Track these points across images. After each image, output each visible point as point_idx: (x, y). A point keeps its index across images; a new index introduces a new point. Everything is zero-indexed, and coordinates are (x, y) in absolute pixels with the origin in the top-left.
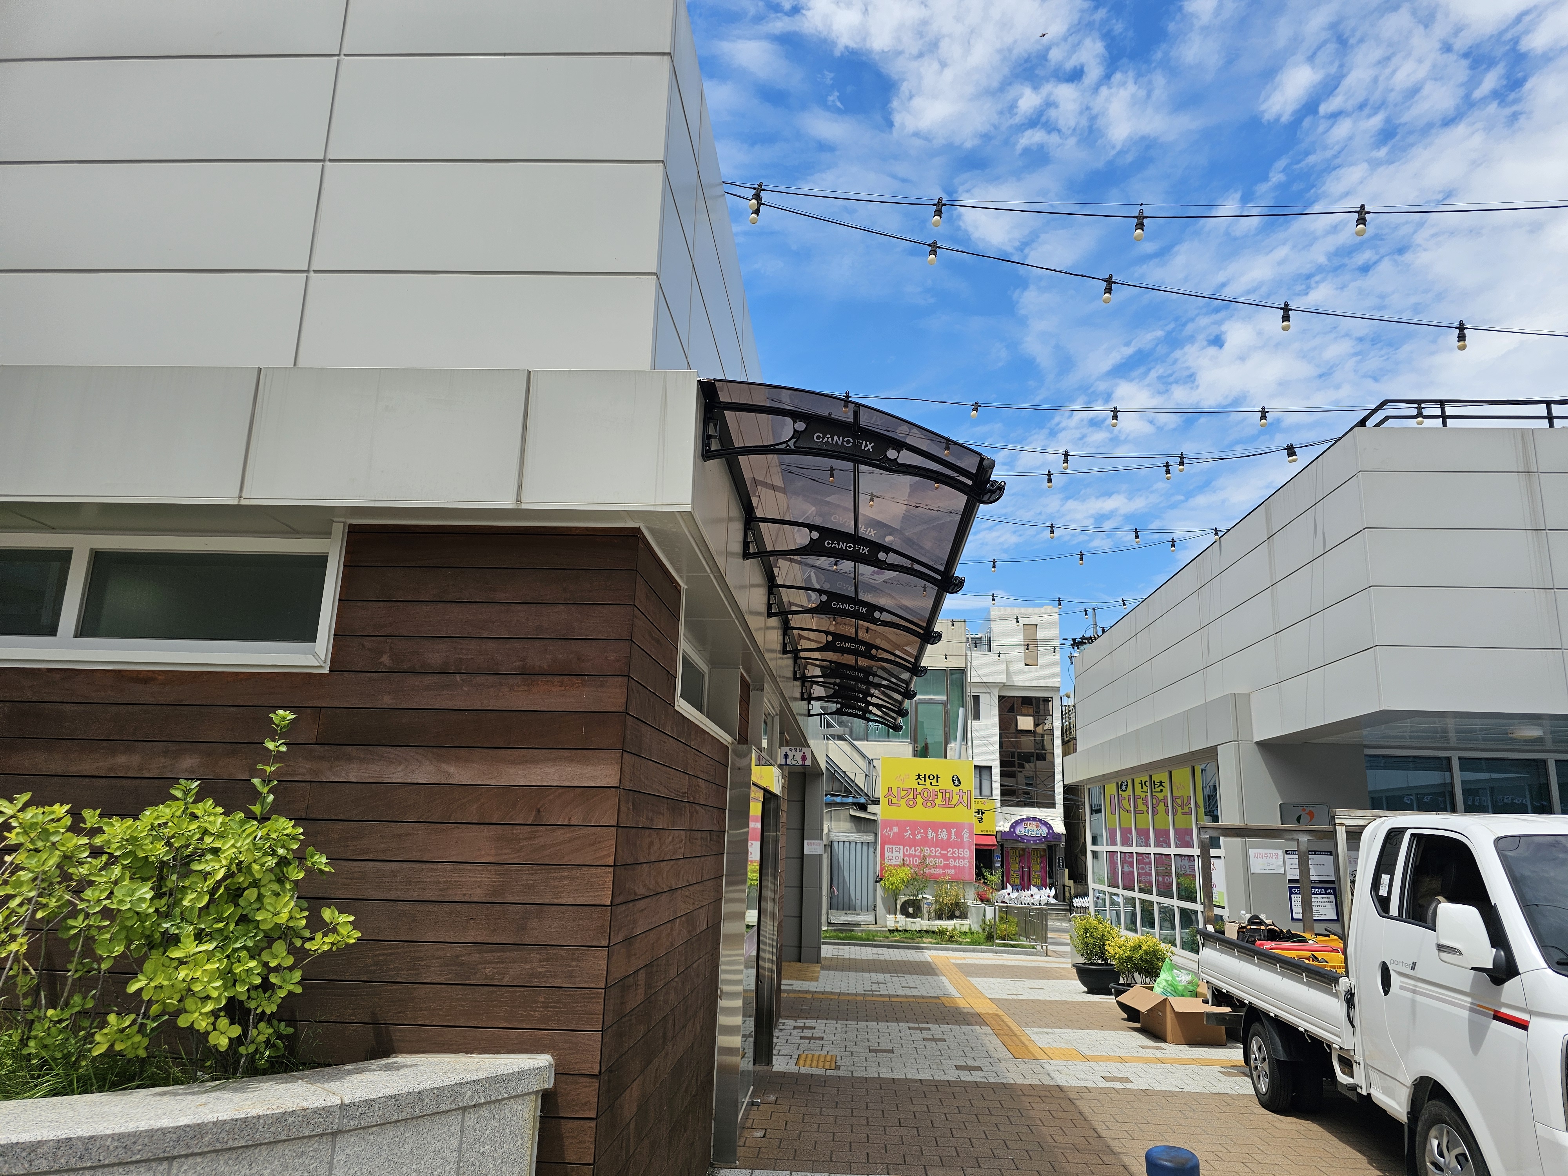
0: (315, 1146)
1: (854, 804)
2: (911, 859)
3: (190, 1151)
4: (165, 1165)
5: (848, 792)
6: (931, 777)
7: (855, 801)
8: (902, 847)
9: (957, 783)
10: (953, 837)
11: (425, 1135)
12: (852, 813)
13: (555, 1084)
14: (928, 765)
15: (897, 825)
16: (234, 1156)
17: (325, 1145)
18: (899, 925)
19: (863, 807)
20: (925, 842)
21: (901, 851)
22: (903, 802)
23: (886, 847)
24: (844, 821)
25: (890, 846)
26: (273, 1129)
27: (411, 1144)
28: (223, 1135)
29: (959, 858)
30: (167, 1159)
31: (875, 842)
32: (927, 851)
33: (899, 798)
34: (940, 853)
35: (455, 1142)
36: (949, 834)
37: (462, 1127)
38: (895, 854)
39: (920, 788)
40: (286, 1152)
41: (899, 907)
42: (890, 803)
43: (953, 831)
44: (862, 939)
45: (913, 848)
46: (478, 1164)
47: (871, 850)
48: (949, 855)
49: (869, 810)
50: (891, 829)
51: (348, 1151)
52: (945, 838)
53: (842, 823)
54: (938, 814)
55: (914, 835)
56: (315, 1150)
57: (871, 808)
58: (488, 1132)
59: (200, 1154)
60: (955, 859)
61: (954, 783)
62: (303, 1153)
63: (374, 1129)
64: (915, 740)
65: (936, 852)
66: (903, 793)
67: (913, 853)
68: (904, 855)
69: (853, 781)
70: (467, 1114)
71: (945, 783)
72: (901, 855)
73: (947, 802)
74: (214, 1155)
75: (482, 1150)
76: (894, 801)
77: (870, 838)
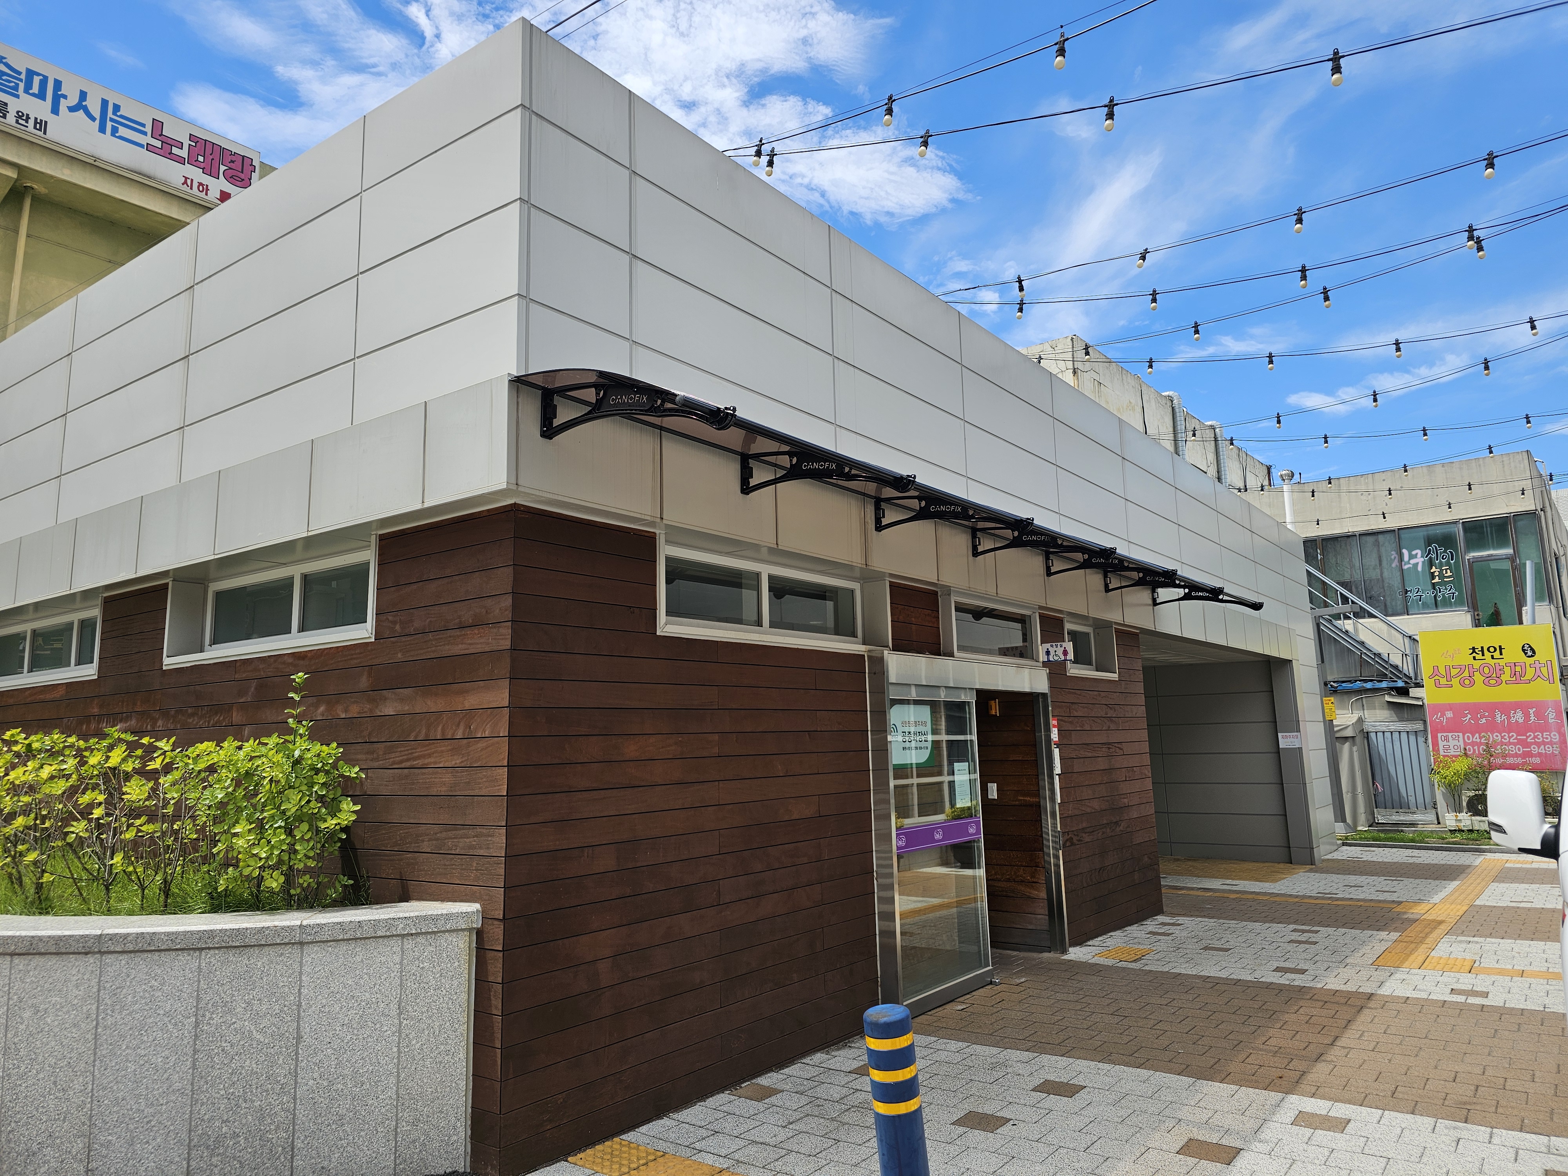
0: (290, 950)
1: (1392, 689)
2: (1476, 748)
3: (207, 946)
4: (198, 953)
5: (1383, 676)
6: (1492, 649)
7: (1392, 685)
8: (1461, 734)
9: (1530, 653)
10: (1532, 718)
11: (372, 951)
12: (1388, 698)
13: (482, 925)
14: (1490, 635)
15: (1451, 710)
16: (238, 952)
17: (296, 950)
18: (1462, 824)
19: (1403, 692)
20: (1492, 727)
21: (1461, 739)
22: (1455, 682)
23: (1439, 735)
24: (1379, 709)
25: (1445, 734)
26: (256, 937)
27: (361, 956)
28: (226, 938)
29: (1544, 743)
30: (198, 949)
31: (1425, 730)
32: (1496, 737)
33: (1449, 678)
34: (1516, 738)
35: (397, 959)
36: (1527, 716)
37: (402, 949)
38: (1452, 743)
39: (1476, 665)
40: (271, 952)
41: (1464, 804)
42: (1438, 685)
43: (1531, 711)
44: (1413, 841)
45: (1477, 735)
46: (418, 975)
47: (1421, 740)
48: (1529, 740)
49: (1411, 695)
50: (1443, 715)
51: (312, 956)
52: (1521, 721)
53: (1378, 711)
54: (1507, 693)
55: (1477, 720)
56: (290, 953)
57: (1414, 692)
58: (425, 954)
59: (217, 948)
60: (1539, 745)
61: (1526, 654)
62: (282, 954)
63: (331, 943)
64: (1474, 607)
65: (1510, 737)
66: (1454, 672)
67: (1478, 740)
68: (1465, 743)
69: (1386, 662)
70: (405, 940)
71: (1513, 654)
72: (1462, 744)
73: (1518, 677)
74: (226, 950)
75: (421, 966)
76: (1443, 681)
77: (1419, 726)
